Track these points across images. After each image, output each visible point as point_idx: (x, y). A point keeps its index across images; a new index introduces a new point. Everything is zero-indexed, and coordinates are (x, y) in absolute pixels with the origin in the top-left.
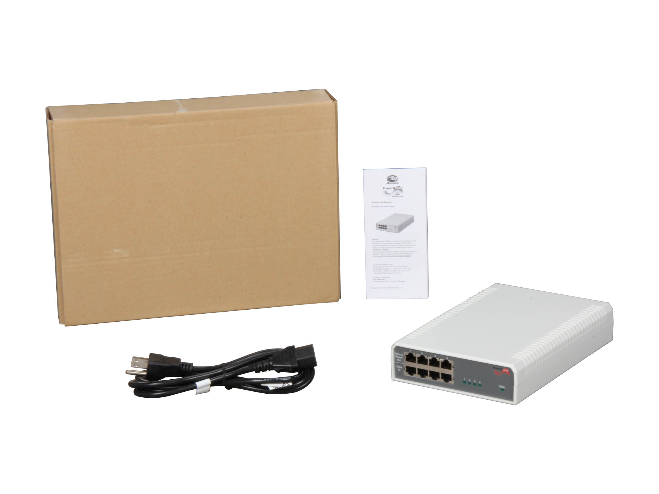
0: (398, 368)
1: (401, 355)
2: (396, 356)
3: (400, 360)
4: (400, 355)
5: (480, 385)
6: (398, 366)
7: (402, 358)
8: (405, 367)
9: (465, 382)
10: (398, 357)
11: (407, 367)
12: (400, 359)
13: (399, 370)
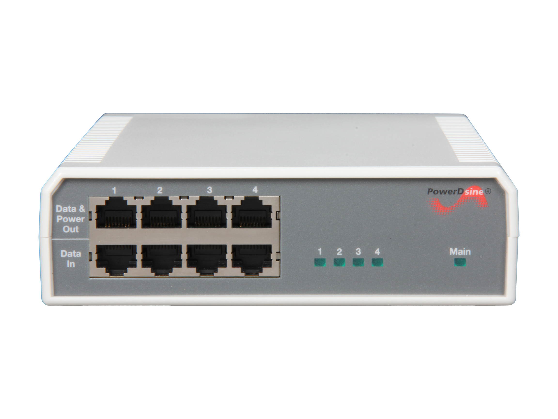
0: (67, 258)
1: (78, 208)
2: (59, 218)
3: (76, 229)
4: (74, 210)
5: (377, 262)
6: (64, 253)
7: (79, 220)
8: (94, 251)
9: (319, 262)
10: (66, 220)
11: (101, 249)
12: (72, 225)
13: (70, 264)
